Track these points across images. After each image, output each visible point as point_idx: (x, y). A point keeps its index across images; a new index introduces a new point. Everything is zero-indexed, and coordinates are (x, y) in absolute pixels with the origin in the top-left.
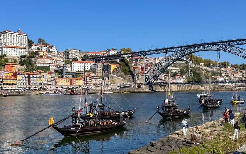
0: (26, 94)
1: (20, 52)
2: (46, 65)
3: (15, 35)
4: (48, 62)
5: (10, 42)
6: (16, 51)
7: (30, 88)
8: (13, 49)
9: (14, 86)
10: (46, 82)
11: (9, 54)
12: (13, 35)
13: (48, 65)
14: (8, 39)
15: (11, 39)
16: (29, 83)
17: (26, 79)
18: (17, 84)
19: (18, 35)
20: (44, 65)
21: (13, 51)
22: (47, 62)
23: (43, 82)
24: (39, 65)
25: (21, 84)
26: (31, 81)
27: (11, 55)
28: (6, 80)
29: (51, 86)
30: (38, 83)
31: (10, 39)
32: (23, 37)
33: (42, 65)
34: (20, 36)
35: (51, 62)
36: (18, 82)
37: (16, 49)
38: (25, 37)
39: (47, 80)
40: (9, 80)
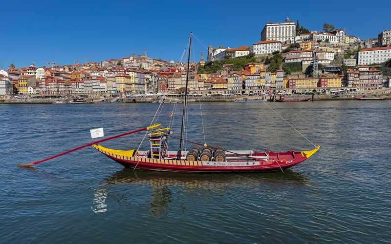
0: (227, 100)
1: (274, 47)
2: (297, 61)
3: (278, 27)
4: (304, 56)
5: (271, 37)
6: (268, 47)
7: (243, 92)
8: (265, 45)
9: (223, 91)
10: (268, 85)
11: (260, 52)
12: (274, 27)
13: (299, 60)
14: (269, 33)
15: (273, 32)
16: (244, 87)
17: (240, 82)
18: (229, 89)
19: (281, 26)
20: (295, 61)
21: (265, 48)
22: (301, 56)
23: (264, 84)
24: (289, 61)
25: (233, 88)
26: (246, 85)
27: (262, 53)
28: (216, 85)
29: (274, 89)
30: (256, 85)
31: (271, 33)
32: (290, 27)
33: (292, 61)
34: (285, 26)
35: (309, 56)
36: (229, 85)
37: (268, 44)
38: (291, 26)
39: (270, 82)
40: (219, 84)
